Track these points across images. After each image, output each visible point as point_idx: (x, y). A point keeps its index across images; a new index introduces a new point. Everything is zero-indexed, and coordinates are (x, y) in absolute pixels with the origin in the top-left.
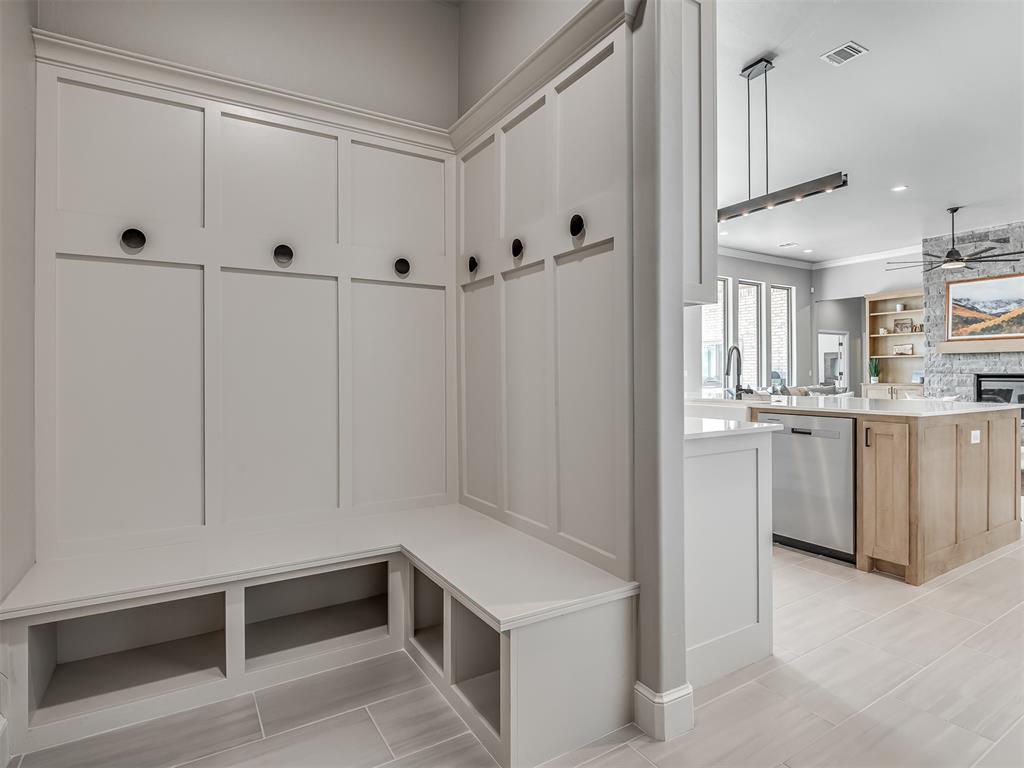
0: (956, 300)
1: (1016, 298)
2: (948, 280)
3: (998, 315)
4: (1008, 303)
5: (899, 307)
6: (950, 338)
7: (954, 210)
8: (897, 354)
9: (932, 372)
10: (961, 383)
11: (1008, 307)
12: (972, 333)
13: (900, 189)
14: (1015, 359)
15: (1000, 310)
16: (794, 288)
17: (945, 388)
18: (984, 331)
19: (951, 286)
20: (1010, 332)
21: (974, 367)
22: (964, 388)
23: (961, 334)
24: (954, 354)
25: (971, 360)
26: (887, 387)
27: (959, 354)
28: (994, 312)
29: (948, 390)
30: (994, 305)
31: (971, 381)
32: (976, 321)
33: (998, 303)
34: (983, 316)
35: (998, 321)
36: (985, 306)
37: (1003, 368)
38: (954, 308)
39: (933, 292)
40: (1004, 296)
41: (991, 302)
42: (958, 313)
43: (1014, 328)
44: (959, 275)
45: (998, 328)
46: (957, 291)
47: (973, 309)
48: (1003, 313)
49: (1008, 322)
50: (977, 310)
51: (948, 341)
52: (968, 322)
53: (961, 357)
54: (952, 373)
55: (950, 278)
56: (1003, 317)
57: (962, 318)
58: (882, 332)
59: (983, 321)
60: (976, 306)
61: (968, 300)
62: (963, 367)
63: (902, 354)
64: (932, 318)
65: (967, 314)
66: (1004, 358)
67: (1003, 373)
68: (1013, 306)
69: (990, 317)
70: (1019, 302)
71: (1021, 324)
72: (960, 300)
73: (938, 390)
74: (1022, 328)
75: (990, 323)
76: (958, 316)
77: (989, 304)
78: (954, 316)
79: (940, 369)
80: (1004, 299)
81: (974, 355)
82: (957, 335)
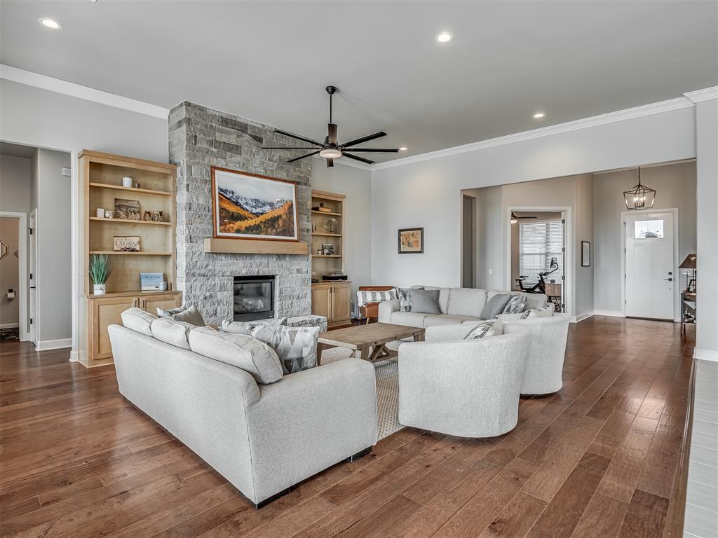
0: (222, 190)
1: (269, 201)
2: (212, 164)
3: (257, 215)
4: (264, 204)
5: (127, 182)
6: (219, 234)
7: (332, 90)
8: (123, 250)
9: (194, 275)
10: (223, 288)
11: (264, 209)
12: (238, 231)
14: (265, 260)
15: (258, 210)
17: (208, 294)
18: (248, 229)
19: (217, 173)
20: (267, 234)
21: (234, 268)
22: (225, 293)
23: (228, 231)
24: (218, 254)
25: (231, 261)
27: (221, 254)
28: (254, 211)
29: (211, 296)
30: (254, 204)
31: (231, 284)
32: (241, 218)
33: (257, 201)
34: (246, 214)
35: (257, 221)
36: (247, 204)
38: (220, 198)
39: (196, 174)
40: (261, 196)
41: (252, 200)
42: (225, 205)
43: (269, 230)
44: (223, 162)
45: (256, 229)
46: (223, 180)
47: (237, 204)
48: (262, 214)
49: (264, 223)
50: (240, 206)
51: (218, 237)
52: (236, 218)
53: (223, 258)
54: (214, 275)
55: (215, 162)
56: (261, 218)
57: (228, 212)
59: (246, 218)
60: (240, 201)
61: (233, 193)
62: (225, 269)
64: (194, 206)
65: (233, 209)
66: (258, 260)
67: (256, 274)
68: (267, 208)
69: (251, 216)
70: (271, 205)
71: (273, 226)
72: (225, 191)
73: (202, 297)
74: (274, 231)
75: (251, 222)
76: (224, 209)
77: (250, 202)
78: (222, 209)
79: (203, 271)
80: (261, 199)
81: (234, 255)
82: (225, 231)
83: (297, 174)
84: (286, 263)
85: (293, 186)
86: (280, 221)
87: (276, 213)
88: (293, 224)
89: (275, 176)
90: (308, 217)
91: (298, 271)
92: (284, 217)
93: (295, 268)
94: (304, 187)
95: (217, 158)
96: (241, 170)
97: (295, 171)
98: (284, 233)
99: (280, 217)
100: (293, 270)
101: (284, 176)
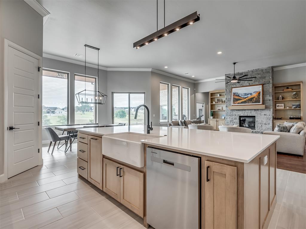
1: (250, 93)
2: (232, 87)
3: (245, 98)
4: (248, 94)
5: (218, 95)
6: (233, 105)
8: (218, 110)
9: (227, 115)
10: (235, 119)
12: (238, 103)
13: (220, 53)
14: (250, 111)
15: (246, 96)
16: (189, 88)
18: (242, 103)
19: (233, 89)
20: (248, 103)
21: (239, 114)
22: (236, 120)
23: (235, 104)
24: (233, 110)
25: (238, 112)
26: (215, 120)
27: (235, 110)
28: (244, 97)
29: (232, 121)
30: (244, 95)
31: (238, 118)
32: (240, 100)
34: (241, 98)
35: (245, 100)
36: (242, 95)
37: (246, 114)
38: (234, 96)
39: (228, 91)
40: (247, 92)
42: (235, 97)
43: (250, 102)
44: (235, 86)
45: (245, 102)
46: (234, 90)
47: (239, 96)
48: (247, 97)
49: (248, 100)
50: (240, 96)
51: (232, 106)
52: (237, 100)
54: (233, 115)
55: (232, 86)
57: (236, 99)
58: (214, 103)
60: (239, 95)
61: (237, 93)
62: (236, 114)
63: (219, 110)
64: (227, 99)
65: (237, 98)
66: (247, 111)
67: (246, 115)
68: (249, 95)
69: (243, 99)
70: (251, 94)
71: (251, 101)
72: (235, 93)
73: (229, 121)
74: (252, 102)
75: (243, 100)
76: (235, 98)
77: (243, 95)
78: (234, 98)
79: (230, 114)
80: (247, 93)
81: (239, 110)
82: (234, 104)
83: (264, 81)
84: (259, 112)
85: (261, 86)
86: (254, 98)
87: (252, 96)
88: (260, 99)
89: (253, 84)
90: (270, 95)
91: (265, 115)
92: (256, 97)
93: (263, 114)
94: (268, 85)
95: (233, 85)
96: (241, 86)
97: (262, 80)
98: (256, 102)
99: (254, 97)
100: (262, 114)
101: (257, 83)
